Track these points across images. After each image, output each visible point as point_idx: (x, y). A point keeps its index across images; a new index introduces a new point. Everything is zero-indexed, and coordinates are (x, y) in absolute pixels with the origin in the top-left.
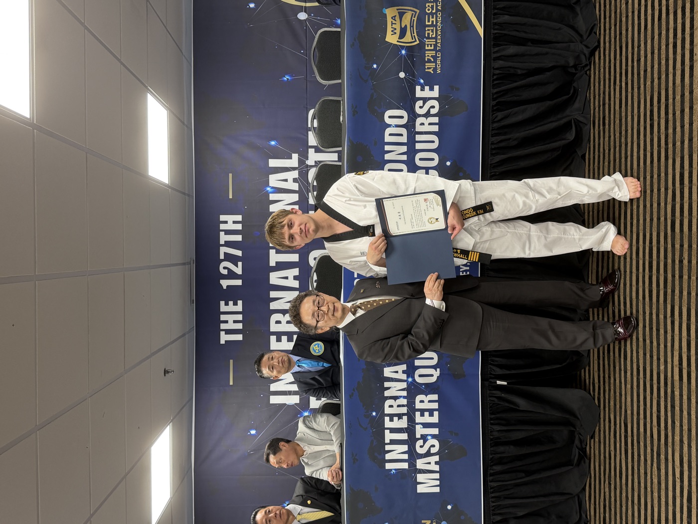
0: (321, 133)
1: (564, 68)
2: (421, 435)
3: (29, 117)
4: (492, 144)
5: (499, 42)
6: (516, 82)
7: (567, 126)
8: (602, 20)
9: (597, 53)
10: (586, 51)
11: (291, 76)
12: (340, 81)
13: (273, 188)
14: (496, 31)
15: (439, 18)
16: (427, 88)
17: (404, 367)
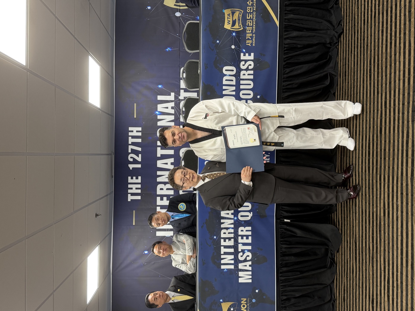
0: (188, 80)
1: (324, 44)
2: (241, 250)
3: (25, 65)
4: (283, 86)
5: (288, 30)
6: (297, 52)
7: (325, 77)
8: (345, 18)
9: (342, 36)
10: (336, 35)
11: (171, 48)
12: (198, 51)
13: (159, 112)
14: (286, 23)
15: (254, 15)
16: (247, 54)
17: (232, 211)
